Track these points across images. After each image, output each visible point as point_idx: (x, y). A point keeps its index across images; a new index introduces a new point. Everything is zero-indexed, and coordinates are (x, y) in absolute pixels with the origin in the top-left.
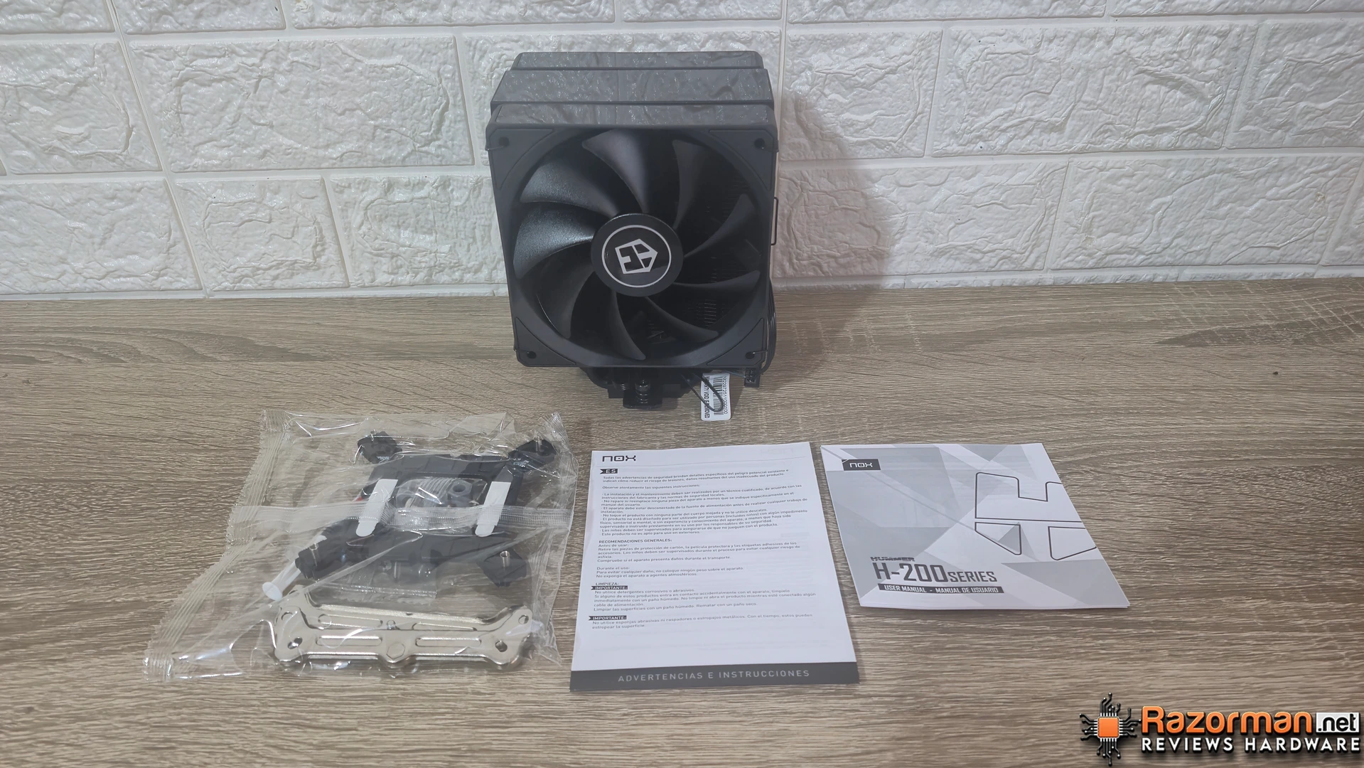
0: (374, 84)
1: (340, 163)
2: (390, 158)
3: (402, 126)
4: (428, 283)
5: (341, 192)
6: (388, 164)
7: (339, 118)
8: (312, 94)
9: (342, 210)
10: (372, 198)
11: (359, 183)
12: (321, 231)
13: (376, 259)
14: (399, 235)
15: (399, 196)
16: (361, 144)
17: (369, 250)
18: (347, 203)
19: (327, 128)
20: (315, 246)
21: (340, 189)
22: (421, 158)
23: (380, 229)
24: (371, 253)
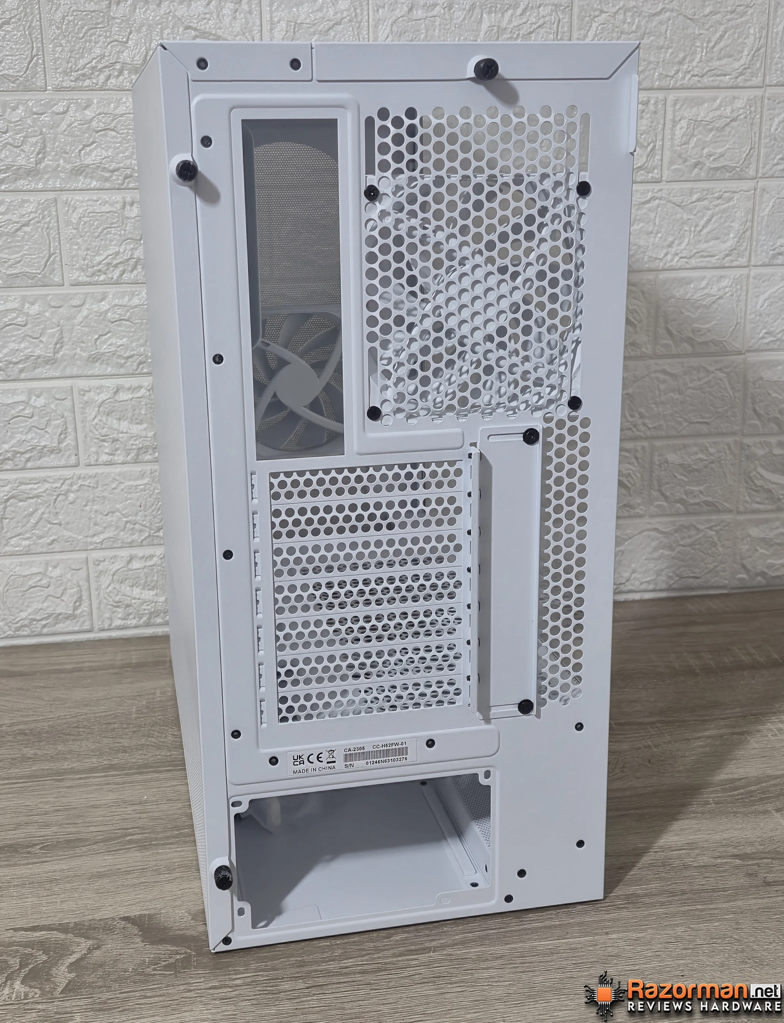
0: (129, 496)
1: (100, 547)
2: (133, 541)
3: (143, 521)
4: (148, 625)
5: (98, 565)
6: (131, 545)
7: (105, 517)
8: (89, 503)
9: (97, 577)
10: (119, 567)
11: (111, 558)
12: (81, 591)
13: (115, 609)
14: (133, 591)
15: (136, 565)
16: (116, 533)
17: (112, 603)
18: (101, 572)
19: (96, 524)
20: (75, 603)
21: (98, 562)
22: (153, 540)
23: (121, 587)
24: (112, 605)
